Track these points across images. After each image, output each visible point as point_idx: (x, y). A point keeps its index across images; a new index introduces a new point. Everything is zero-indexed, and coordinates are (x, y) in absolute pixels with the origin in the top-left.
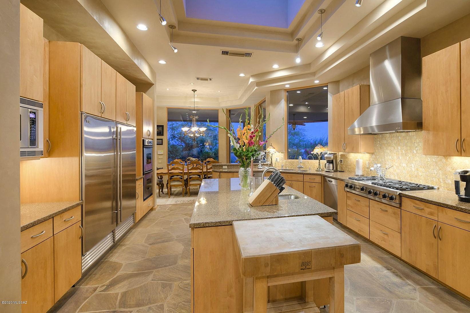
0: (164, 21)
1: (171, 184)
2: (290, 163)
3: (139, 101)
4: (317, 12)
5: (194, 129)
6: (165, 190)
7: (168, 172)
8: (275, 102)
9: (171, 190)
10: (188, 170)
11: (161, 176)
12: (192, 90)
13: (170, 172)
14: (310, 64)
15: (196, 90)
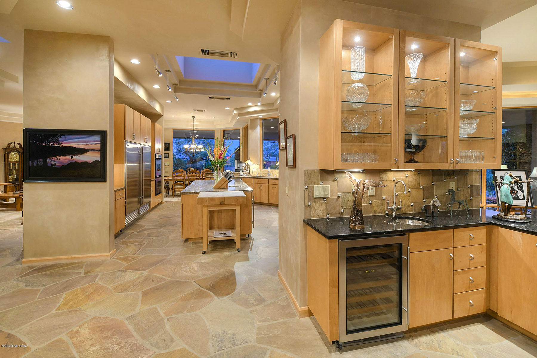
0: (170, 89)
1: (175, 187)
2: (263, 171)
3: (153, 127)
4: (264, 79)
5: (193, 146)
6: (171, 193)
7: (173, 178)
8: (254, 128)
9: (175, 193)
10: (188, 177)
11: (167, 182)
12: (192, 117)
13: (174, 178)
14: (273, 103)
15: (195, 117)
